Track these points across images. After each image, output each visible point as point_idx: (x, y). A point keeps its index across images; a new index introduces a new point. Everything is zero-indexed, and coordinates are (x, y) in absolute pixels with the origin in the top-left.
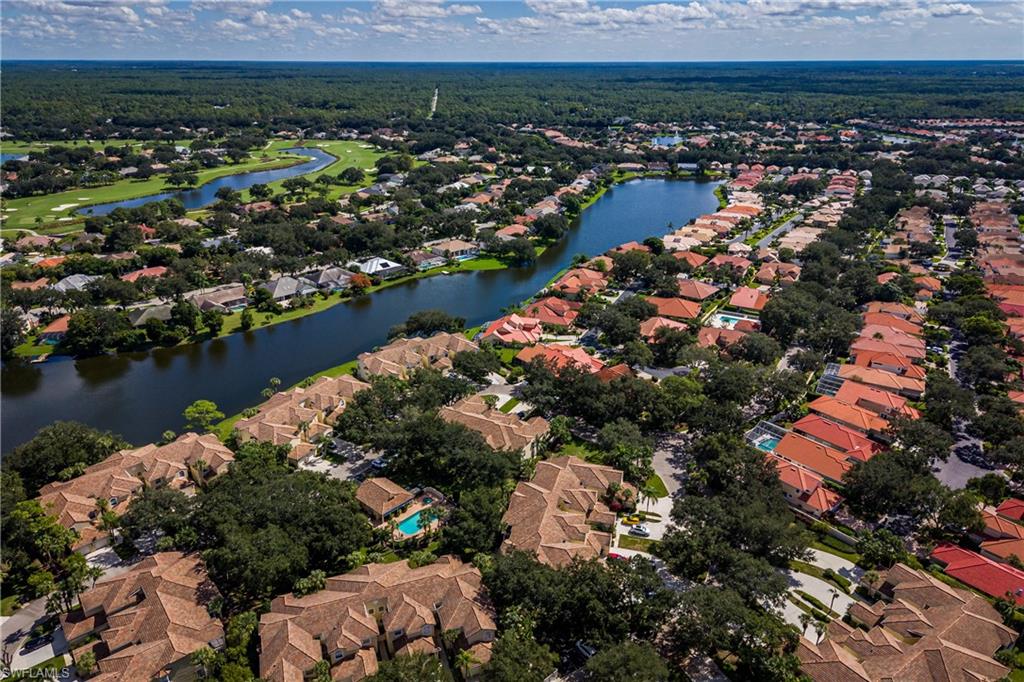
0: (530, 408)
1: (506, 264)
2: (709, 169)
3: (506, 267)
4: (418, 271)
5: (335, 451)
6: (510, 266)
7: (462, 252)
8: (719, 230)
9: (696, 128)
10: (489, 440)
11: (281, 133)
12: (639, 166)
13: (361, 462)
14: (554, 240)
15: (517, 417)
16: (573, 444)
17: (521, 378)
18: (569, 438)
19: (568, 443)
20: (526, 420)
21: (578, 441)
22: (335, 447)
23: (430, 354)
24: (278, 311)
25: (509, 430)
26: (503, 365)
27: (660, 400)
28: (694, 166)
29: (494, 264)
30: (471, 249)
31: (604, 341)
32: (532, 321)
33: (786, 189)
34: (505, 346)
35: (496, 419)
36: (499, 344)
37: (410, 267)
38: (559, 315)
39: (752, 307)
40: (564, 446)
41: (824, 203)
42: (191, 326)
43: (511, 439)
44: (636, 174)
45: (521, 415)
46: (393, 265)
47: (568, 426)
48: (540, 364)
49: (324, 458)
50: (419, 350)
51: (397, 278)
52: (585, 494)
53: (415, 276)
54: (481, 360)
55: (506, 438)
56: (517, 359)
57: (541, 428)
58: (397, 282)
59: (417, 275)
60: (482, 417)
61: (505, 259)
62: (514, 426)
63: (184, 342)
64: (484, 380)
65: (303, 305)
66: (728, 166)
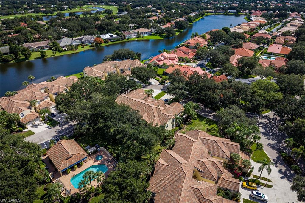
0: (171, 97)
1: (162, 37)
2: (240, 12)
3: (162, 38)
4: (125, 39)
5: (54, 118)
6: (164, 38)
7: (145, 33)
8: (251, 27)
9: (232, 3)
10: (145, 117)
11: (89, 3)
12: (213, 11)
13: (66, 126)
14: (183, 31)
15: (164, 102)
16: (198, 120)
17: (167, 82)
18: (196, 116)
19: (195, 119)
20: (169, 104)
21: (201, 118)
22: (55, 116)
23: (121, 68)
24: (60, 51)
25: (158, 110)
26: (158, 75)
27: (256, 94)
28: (235, 11)
29: (158, 37)
30: (148, 32)
31: (209, 66)
32: (173, 56)
33: (274, 16)
34: (160, 67)
35: (151, 103)
36: (157, 66)
37: (122, 37)
38: (186, 54)
39: (279, 53)
40: (192, 121)
41: (291, 20)
42: (16, 55)
43: (159, 116)
44: (212, 14)
45: (166, 101)
46: (114, 36)
47: (195, 108)
48: (178, 74)
49: (45, 123)
50: (116, 66)
51: (116, 41)
52: (214, 164)
53: (123, 41)
54: (146, 71)
55: (156, 115)
56: (165, 72)
57: (178, 109)
58: (116, 42)
59: (125, 40)
60: (143, 101)
61: (162, 36)
62: (161, 108)
63: (12, 62)
64: (148, 82)
65: (72, 49)
66: (248, 11)
